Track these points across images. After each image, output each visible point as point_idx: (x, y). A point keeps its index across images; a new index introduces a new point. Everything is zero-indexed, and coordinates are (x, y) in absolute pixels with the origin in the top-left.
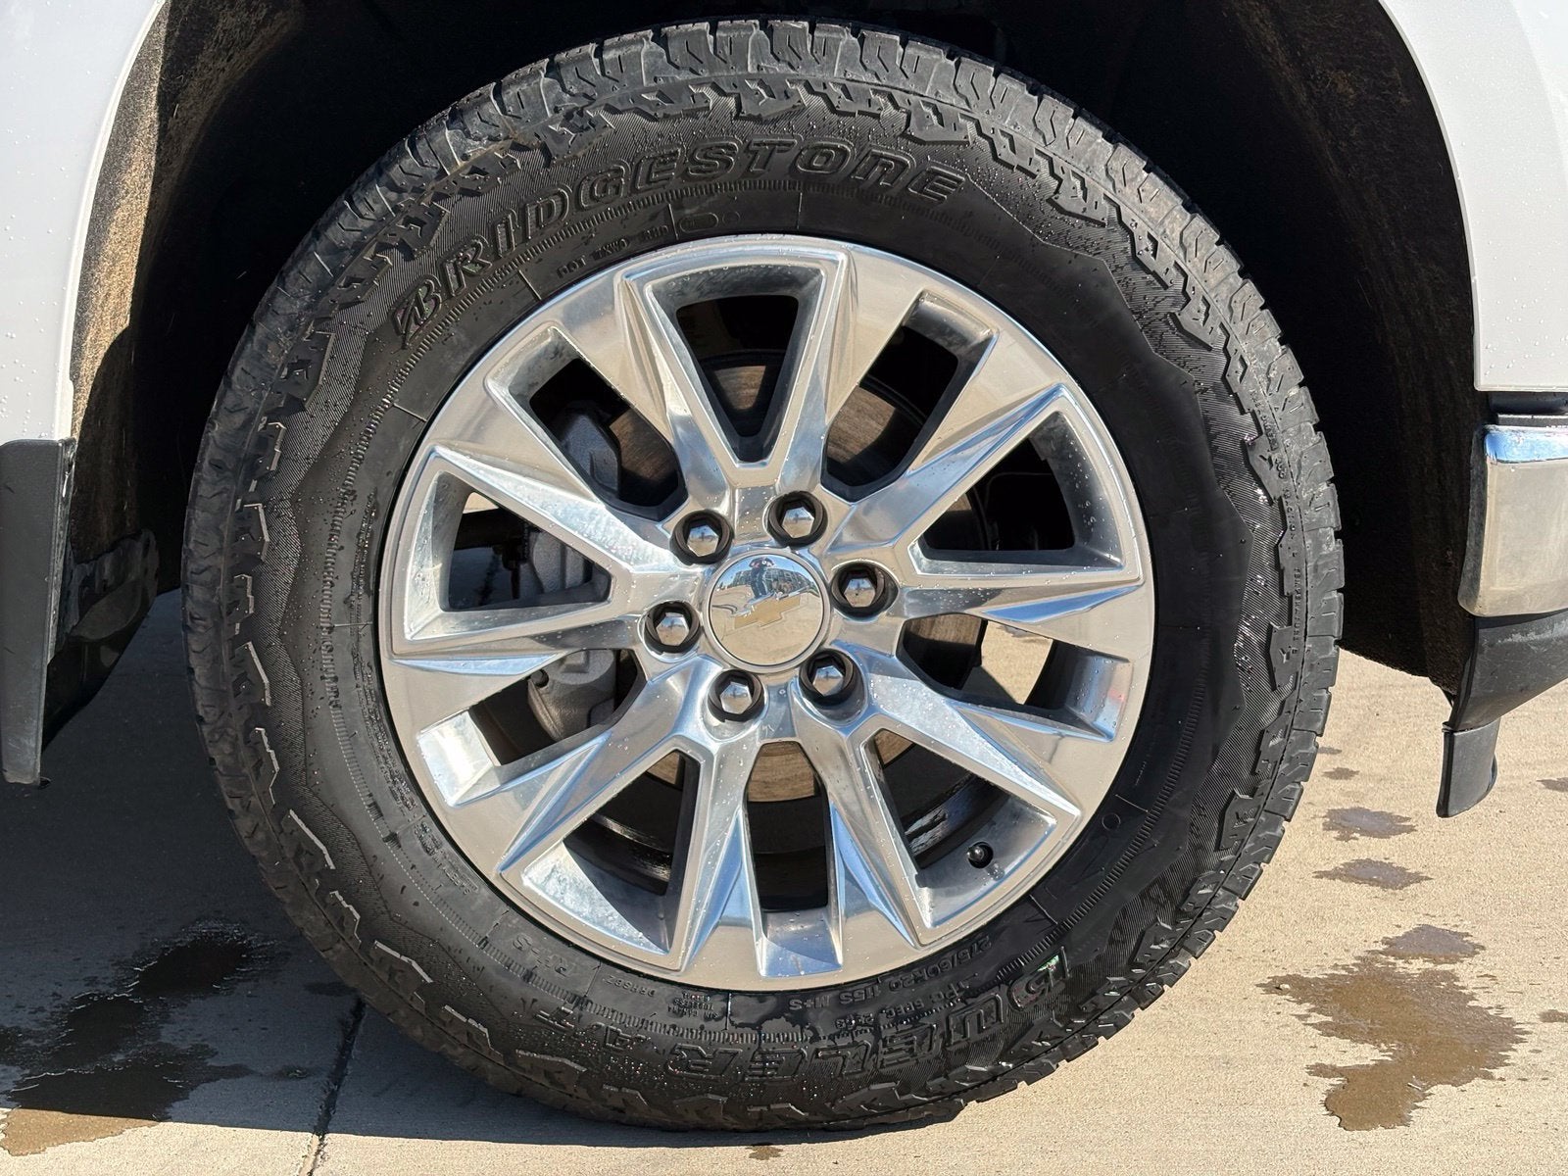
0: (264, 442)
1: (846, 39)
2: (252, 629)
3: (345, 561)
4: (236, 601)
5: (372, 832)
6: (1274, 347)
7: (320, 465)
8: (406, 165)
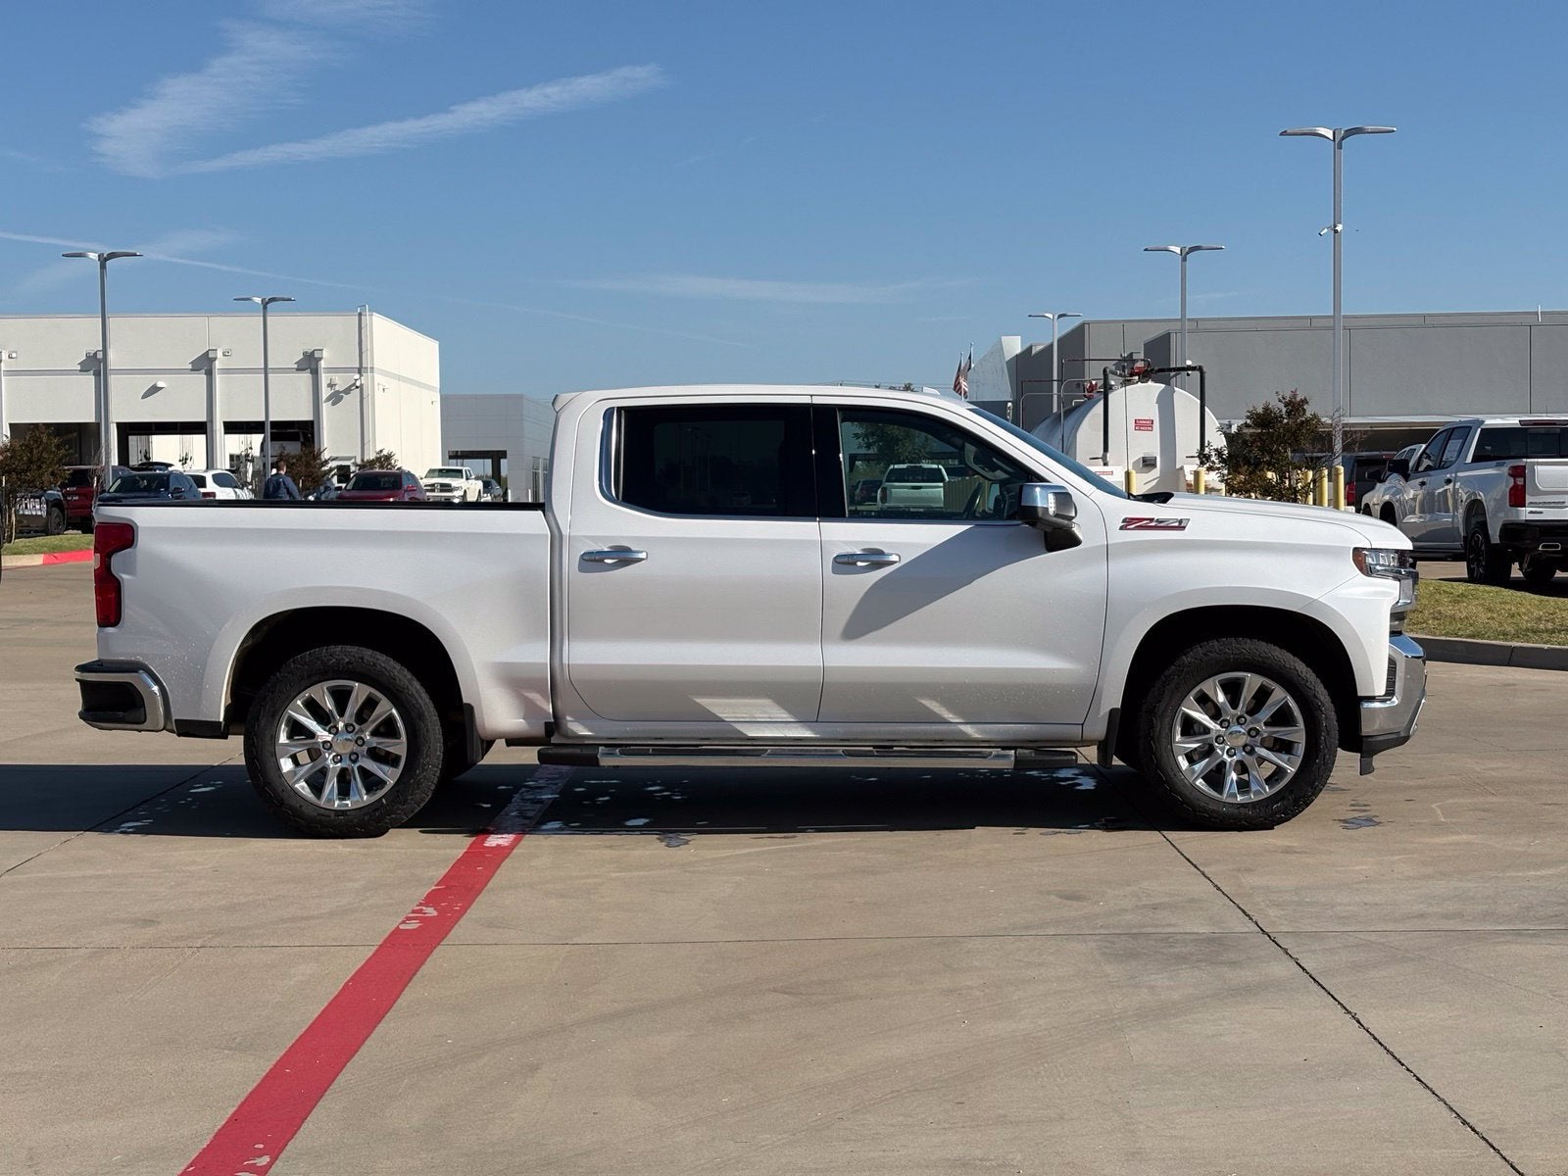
0: (1155, 707)
1: (1249, 641)
2: (1152, 738)
3: (1167, 727)
4: (1150, 733)
5: (1172, 774)
6: (1323, 689)
7: (1164, 712)
8: (1177, 663)
